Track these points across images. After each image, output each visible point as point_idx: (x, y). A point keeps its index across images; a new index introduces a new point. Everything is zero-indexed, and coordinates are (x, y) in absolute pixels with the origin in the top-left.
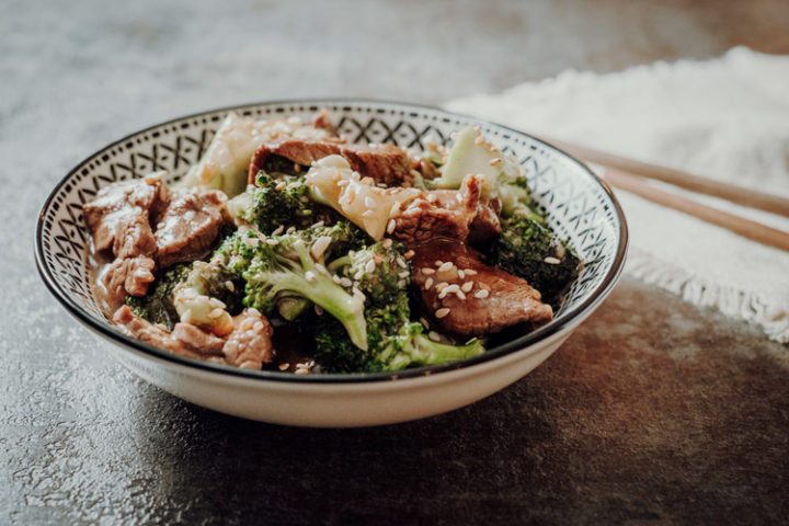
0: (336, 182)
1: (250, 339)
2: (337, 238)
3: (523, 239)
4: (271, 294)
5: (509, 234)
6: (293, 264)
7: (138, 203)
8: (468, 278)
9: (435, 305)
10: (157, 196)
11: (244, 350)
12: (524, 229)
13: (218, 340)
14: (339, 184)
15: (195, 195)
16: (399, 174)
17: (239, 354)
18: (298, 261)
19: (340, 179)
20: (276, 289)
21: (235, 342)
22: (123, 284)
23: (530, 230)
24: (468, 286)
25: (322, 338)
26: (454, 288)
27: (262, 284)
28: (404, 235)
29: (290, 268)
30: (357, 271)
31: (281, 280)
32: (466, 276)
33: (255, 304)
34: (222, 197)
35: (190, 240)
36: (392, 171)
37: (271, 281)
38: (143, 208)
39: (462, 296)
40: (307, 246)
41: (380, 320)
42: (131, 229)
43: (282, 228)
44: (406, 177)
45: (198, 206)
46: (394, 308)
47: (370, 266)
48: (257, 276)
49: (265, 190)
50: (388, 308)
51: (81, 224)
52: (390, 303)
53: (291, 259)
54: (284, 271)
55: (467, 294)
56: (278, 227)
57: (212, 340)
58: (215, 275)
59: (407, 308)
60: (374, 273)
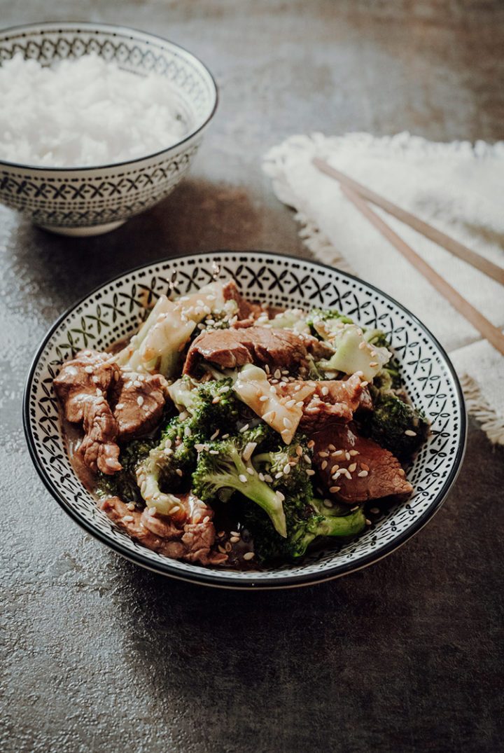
0: (259, 397)
1: (201, 532)
2: (260, 442)
3: (390, 416)
4: (213, 490)
5: (380, 411)
6: (229, 466)
7: (99, 385)
8: (353, 459)
9: (329, 483)
10: (113, 378)
11: (197, 541)
12: (391, 407)
13: (179, 532)
14: (262, 399)
15: (143, 382)
16: (297, 359)
17: (194, 543)
18: (233, 464)
19: (261, 395)
20: (217, 487)
21: (191, 535)
22: (95, 461)
23: (395, 408)
24: (353, 467)
25: (249, 515)
26: (344, 470)
27: (208, 483)
28: (307, 426)
29: (228, 470)
30: (277, 472)
31: (221, 480)
32: (352, 457)
33: (202, 498)
34: (164, 383)
35: (142, 423)
36: (293, 358)
37: (213, 482)
38: (102, 389)
39: (349, 476)
40: (239, 452)
41: (293, 507)
42: (97, 418)
43: (217, 432)
44: (303, 361)
45: (146, 392)
46: (303, 495)
47: (287, 469)
48: (204, 478)
49: (204, 404)
50: (299, 497)
51: (52, 396)
52: (300, 492)
53: (227, 462)
54: (223, 474)
55: (351, 473)
56: (215, 432)
57: (174, 531)
58: (167, 464)
59: (312, 494)
60: (289, 474)
